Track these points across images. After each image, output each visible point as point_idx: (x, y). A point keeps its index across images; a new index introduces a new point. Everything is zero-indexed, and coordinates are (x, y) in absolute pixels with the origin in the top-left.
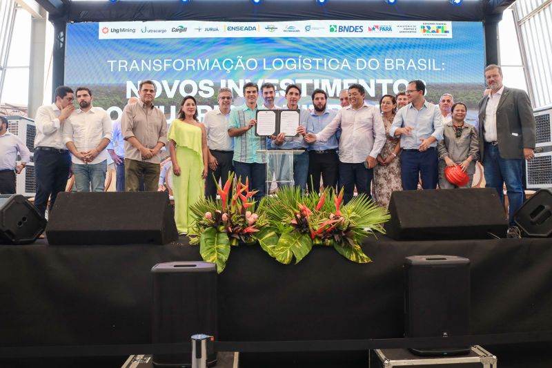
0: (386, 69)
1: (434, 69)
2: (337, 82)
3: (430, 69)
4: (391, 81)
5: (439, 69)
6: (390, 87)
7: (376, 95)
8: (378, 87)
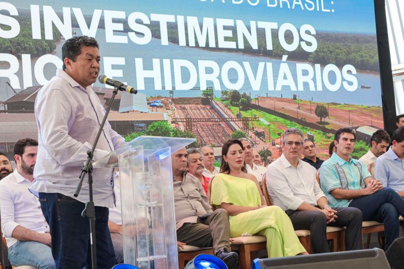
0: (269, 5)
1: (323, 10)
2: (208, 22)
3: (318, 10)
4: (275, 25)
5: (329, 11)
6: (275, 34)
7: (259, 46)
8: (261, 34)
